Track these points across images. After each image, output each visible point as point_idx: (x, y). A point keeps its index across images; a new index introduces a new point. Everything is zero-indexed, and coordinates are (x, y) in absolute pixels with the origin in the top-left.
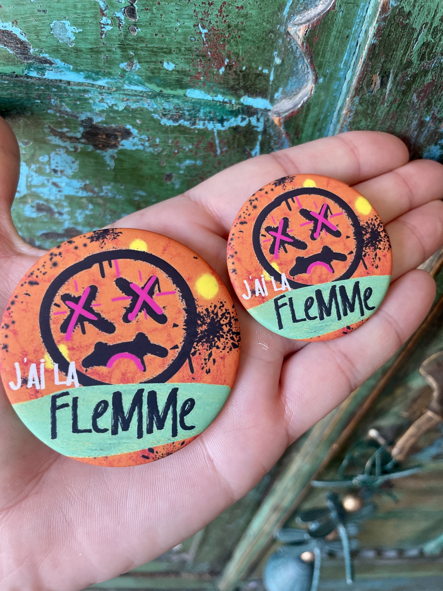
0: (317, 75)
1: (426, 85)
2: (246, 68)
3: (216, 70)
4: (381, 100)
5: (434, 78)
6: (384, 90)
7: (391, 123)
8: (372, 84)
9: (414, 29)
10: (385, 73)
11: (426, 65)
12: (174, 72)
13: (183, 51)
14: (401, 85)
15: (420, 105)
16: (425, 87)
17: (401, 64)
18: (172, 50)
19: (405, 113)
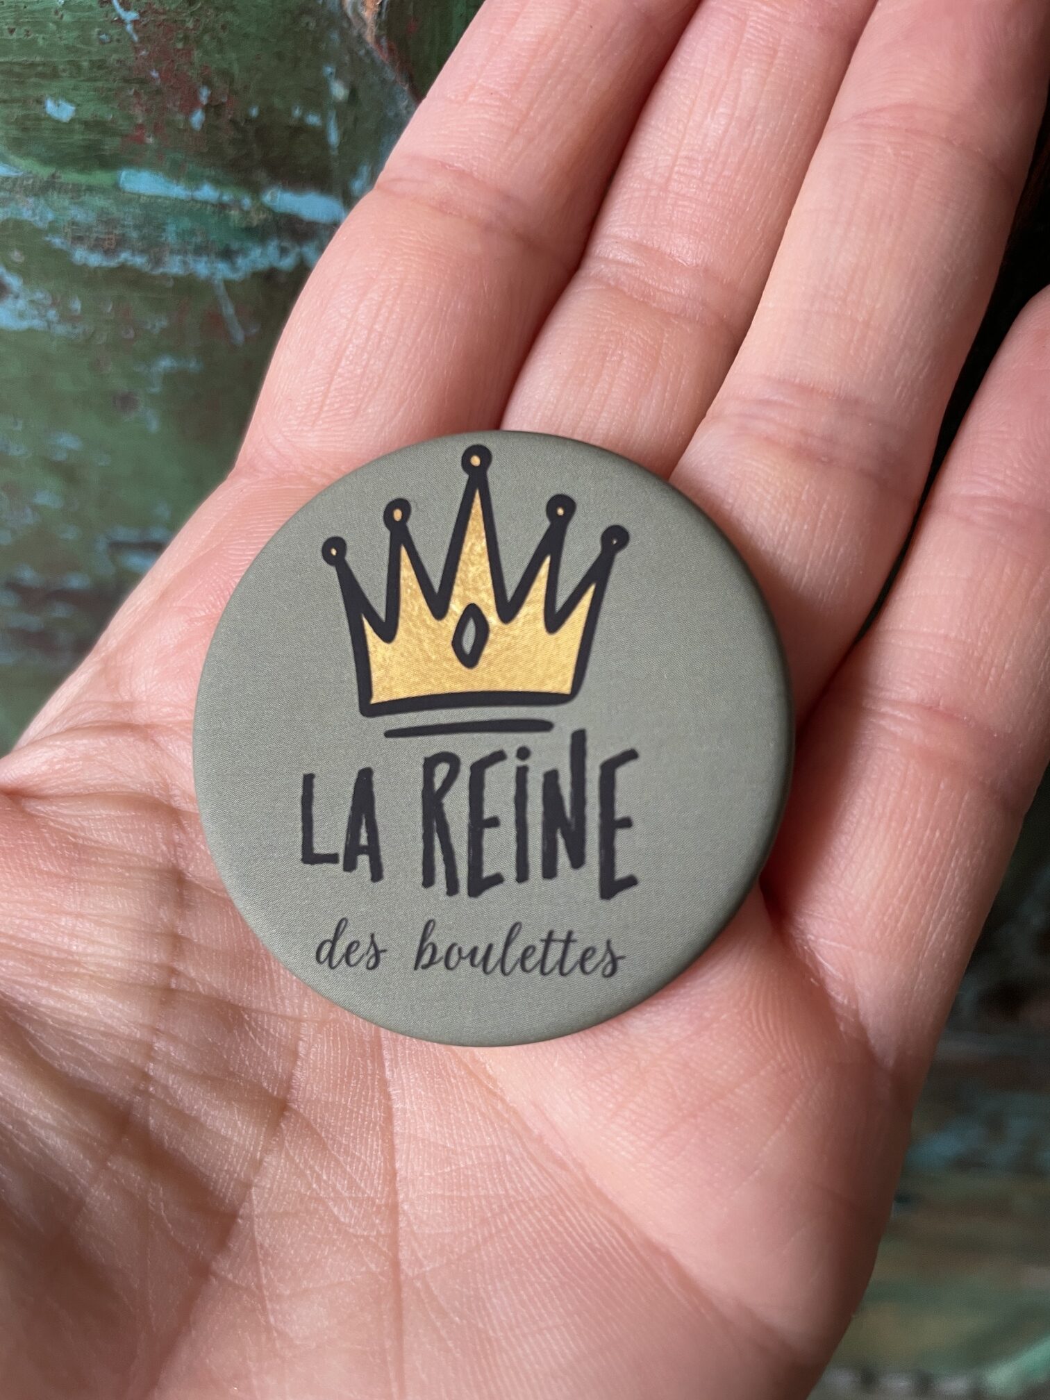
2: (261, 112)
3: (182, 117)
12: (77, 126)
13: (87, 71)
18: (60, 69)
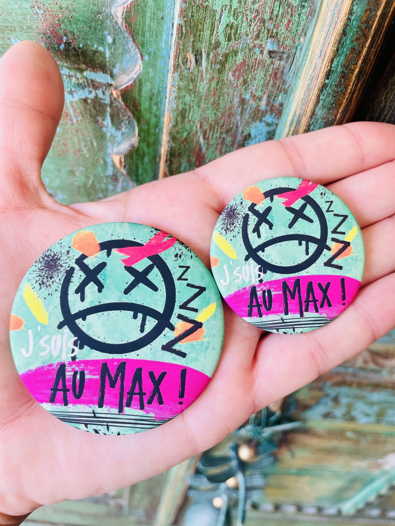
0: (141, 53)
1: (238, 64)
2: (83, 46)
3: (57, 46)
4: (200, 78)
5: (245, 58)
6: (200, 68)
7: (214, 100)
8: (187, 62)
9: (215, 11)
10: (198, 51)
11: (234, 46)
13: (25, 30)
14: (215, 64)
15: (237, 83)
16: (238, 66)
17: (210, 44)
18: (16, 28)
19: (225, 90)
